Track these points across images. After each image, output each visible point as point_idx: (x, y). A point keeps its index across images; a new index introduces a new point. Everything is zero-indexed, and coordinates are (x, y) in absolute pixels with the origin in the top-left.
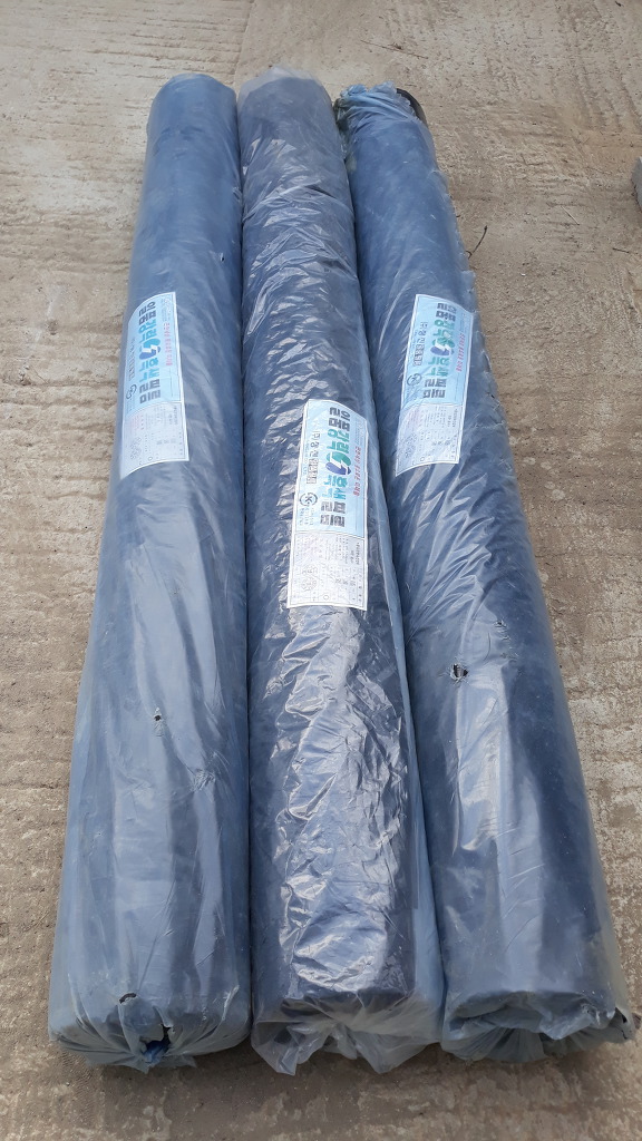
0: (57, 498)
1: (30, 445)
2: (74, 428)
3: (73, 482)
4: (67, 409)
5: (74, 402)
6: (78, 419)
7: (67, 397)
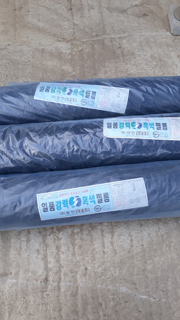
0: (115, 250)
1: (86, 269)
2: (74, 251)
3: (106, 245)
4: (62, 256)
5: (58, 254)
6: (69, 250)
7: (55, 258)
